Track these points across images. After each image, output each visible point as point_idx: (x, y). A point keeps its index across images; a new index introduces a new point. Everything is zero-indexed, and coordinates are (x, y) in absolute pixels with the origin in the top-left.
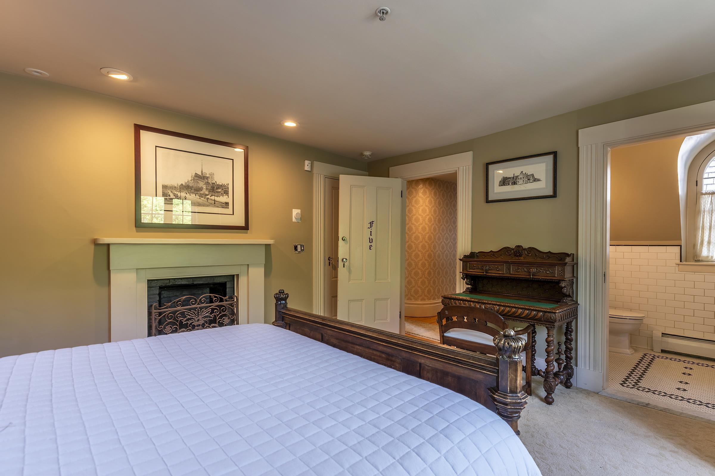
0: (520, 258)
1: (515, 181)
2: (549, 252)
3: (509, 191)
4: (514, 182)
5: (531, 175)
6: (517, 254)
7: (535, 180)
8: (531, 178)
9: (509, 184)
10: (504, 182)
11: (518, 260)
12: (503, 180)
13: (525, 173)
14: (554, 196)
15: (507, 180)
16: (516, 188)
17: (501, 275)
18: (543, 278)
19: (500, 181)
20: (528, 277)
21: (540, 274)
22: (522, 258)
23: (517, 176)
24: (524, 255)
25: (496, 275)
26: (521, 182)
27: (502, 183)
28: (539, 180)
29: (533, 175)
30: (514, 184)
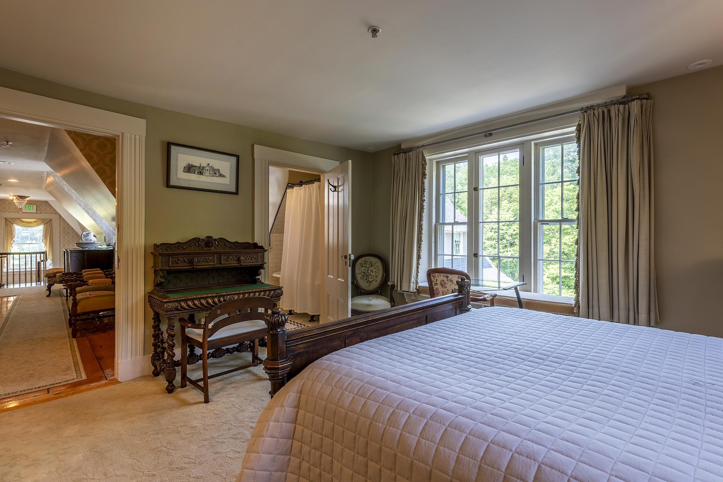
0: (210, 248)
1: (202, 171)
2: (236, 242)
3: (193, 179)
4: (200, 172)
5: (217, 169)
6: (209, 244)
7: (221, 175)
8: (216, 172)
9: (195, 173)
10: (189, 169)
11: (209, 250)
12: (188, 166)
13: (212, 166)
14: (236, 193)
15: (192, 168)
16: (202, 178)
17: (212, 266)
18: (250, 264)
19: (185, 167)
20: (238, 265)
21: (247, 261)
22: (213, 248)
23: (204, 167)
24: (214, 245)
25: (207, 267)
26: (207, 173)
27: (187, 170)
28: (224, 176)
29: (219, 170)
30: (201, 174)
